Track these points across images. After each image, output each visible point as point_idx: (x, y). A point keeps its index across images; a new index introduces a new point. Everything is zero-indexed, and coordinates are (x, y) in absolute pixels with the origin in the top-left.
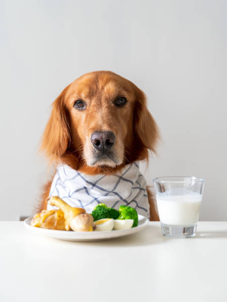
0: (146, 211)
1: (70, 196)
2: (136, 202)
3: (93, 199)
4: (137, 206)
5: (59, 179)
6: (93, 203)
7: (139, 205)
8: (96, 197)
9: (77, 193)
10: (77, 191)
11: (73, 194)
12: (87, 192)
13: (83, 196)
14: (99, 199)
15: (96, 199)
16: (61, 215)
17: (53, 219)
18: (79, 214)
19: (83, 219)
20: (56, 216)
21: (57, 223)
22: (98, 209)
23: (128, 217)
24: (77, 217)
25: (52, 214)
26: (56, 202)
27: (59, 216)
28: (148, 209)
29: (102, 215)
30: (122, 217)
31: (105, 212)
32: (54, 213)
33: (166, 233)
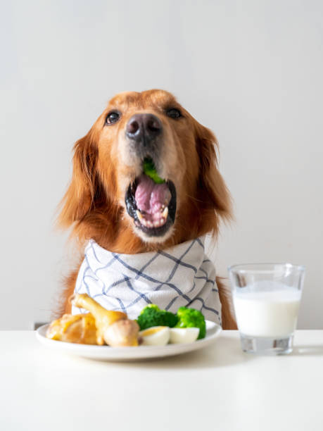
0: (217, 313)
1: (104, 294)
2: (202, 300)
3: (139, 295)
4: (204, 306)
5: (88, 268)
6: (139, 302)
7: (206, 305)
8: (143, 292)
9: (115, 288)
10: (115, 284)
11: (109, 289)
12: (130, 285)
13: (123, 291)
14: (147, 296)
15: (143, 296)
16: (91, 322)
17: (79, 328)
18: (118, 320)
19: (123, 328)
20: (84, 323)
21: (85, 334)
22: (147, 312)
23: (191, 324)
24: (115, 325)
25: (77, 321)
26: (84, 302)
27: (88, 324)
28: (219, 310)
29: (152, 321)
30: (182, 324)
31: (156, 316)
32: (81, 318)
33: (248, 348)
